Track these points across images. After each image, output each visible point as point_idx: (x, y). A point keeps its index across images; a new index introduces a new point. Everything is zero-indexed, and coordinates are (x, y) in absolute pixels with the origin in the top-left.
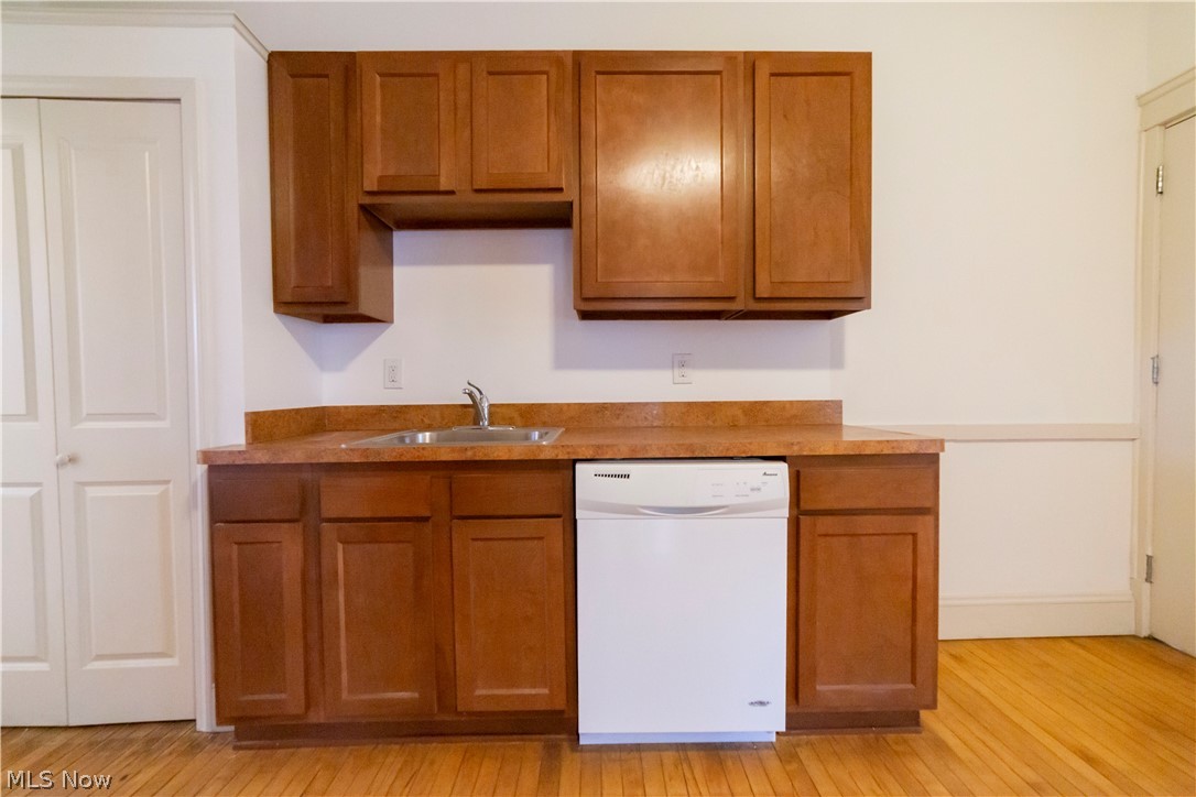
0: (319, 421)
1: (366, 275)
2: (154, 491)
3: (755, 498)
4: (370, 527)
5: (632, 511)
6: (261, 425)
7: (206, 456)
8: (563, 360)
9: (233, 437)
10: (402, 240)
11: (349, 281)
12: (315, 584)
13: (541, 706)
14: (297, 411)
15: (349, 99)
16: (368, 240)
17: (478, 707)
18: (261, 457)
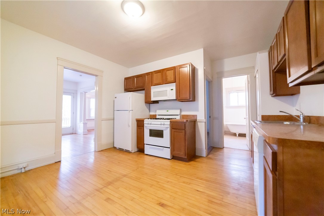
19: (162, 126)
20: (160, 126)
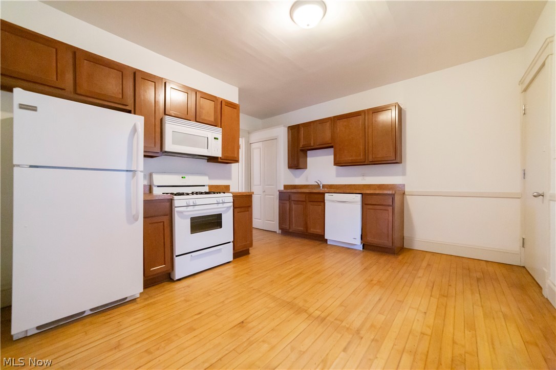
0: (295, 187)
1: (301, 160)
2: (273, 196)
3: (353, 200)
4: (297, 202)
5: (333, 201)
6: (286, 187)
7: (279, 191)
8: (338, 175)
9: (282, 188)
10: (309, 153)
11: (298, 163)
12: (290, 210)
13: (320, 234)
14: (291, 185)
15: (298, 132)
16: (301, 154)
17: (311, 232)
18: (285, 191)
19: (220, 205)
20: (215, 206)
